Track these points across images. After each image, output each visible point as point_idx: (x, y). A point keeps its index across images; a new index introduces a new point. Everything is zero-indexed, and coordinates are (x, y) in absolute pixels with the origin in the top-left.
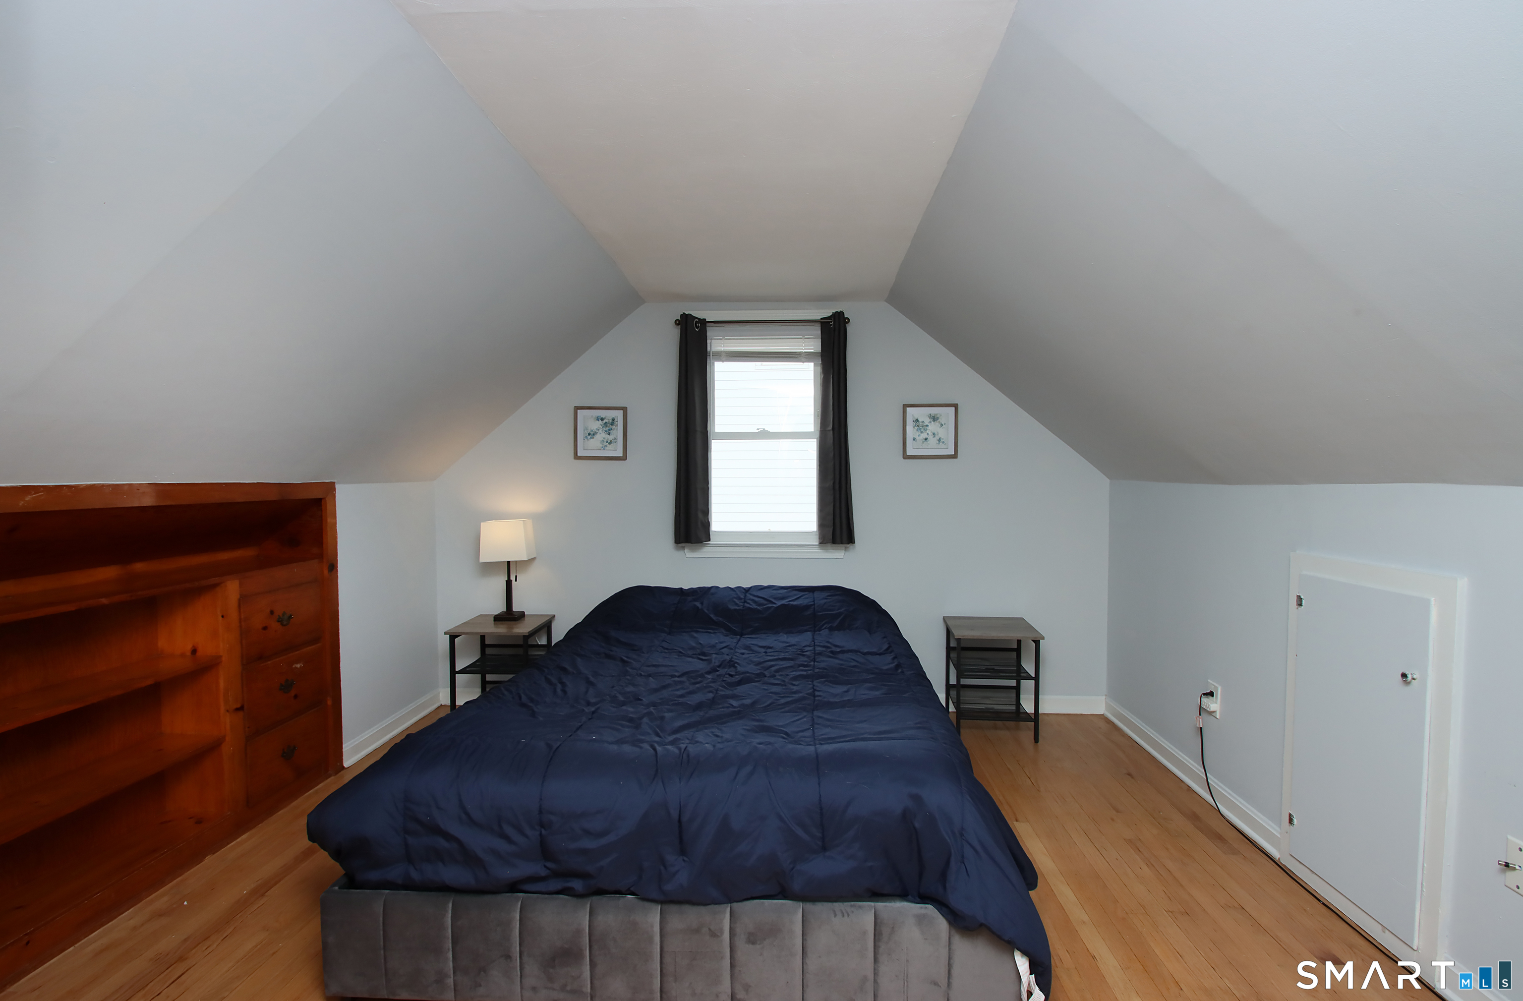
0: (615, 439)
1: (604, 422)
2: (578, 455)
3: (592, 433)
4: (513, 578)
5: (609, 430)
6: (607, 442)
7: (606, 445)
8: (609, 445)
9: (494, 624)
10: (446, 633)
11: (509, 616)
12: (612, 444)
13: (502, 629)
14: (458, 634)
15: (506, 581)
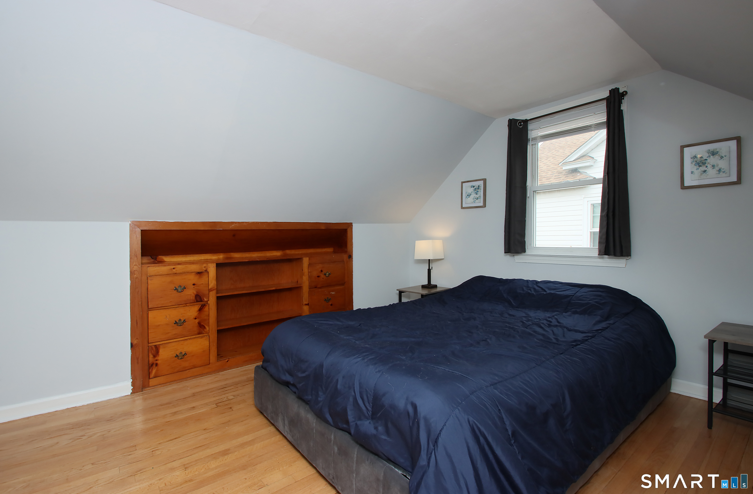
0: (479, 196)
1: (475, 188)
2: (463, 207)
3: (469, 195)
4: (431, 268)
5: (477, 192)
6: (476, 199)
7: (475, 200)
8: (477, 200)
9: (422, 289)
10: (397, 290)
11: (429, 286)
12: (478, 200)
13: (425, 292)
14: (404, 291)
15: (428, 269)
